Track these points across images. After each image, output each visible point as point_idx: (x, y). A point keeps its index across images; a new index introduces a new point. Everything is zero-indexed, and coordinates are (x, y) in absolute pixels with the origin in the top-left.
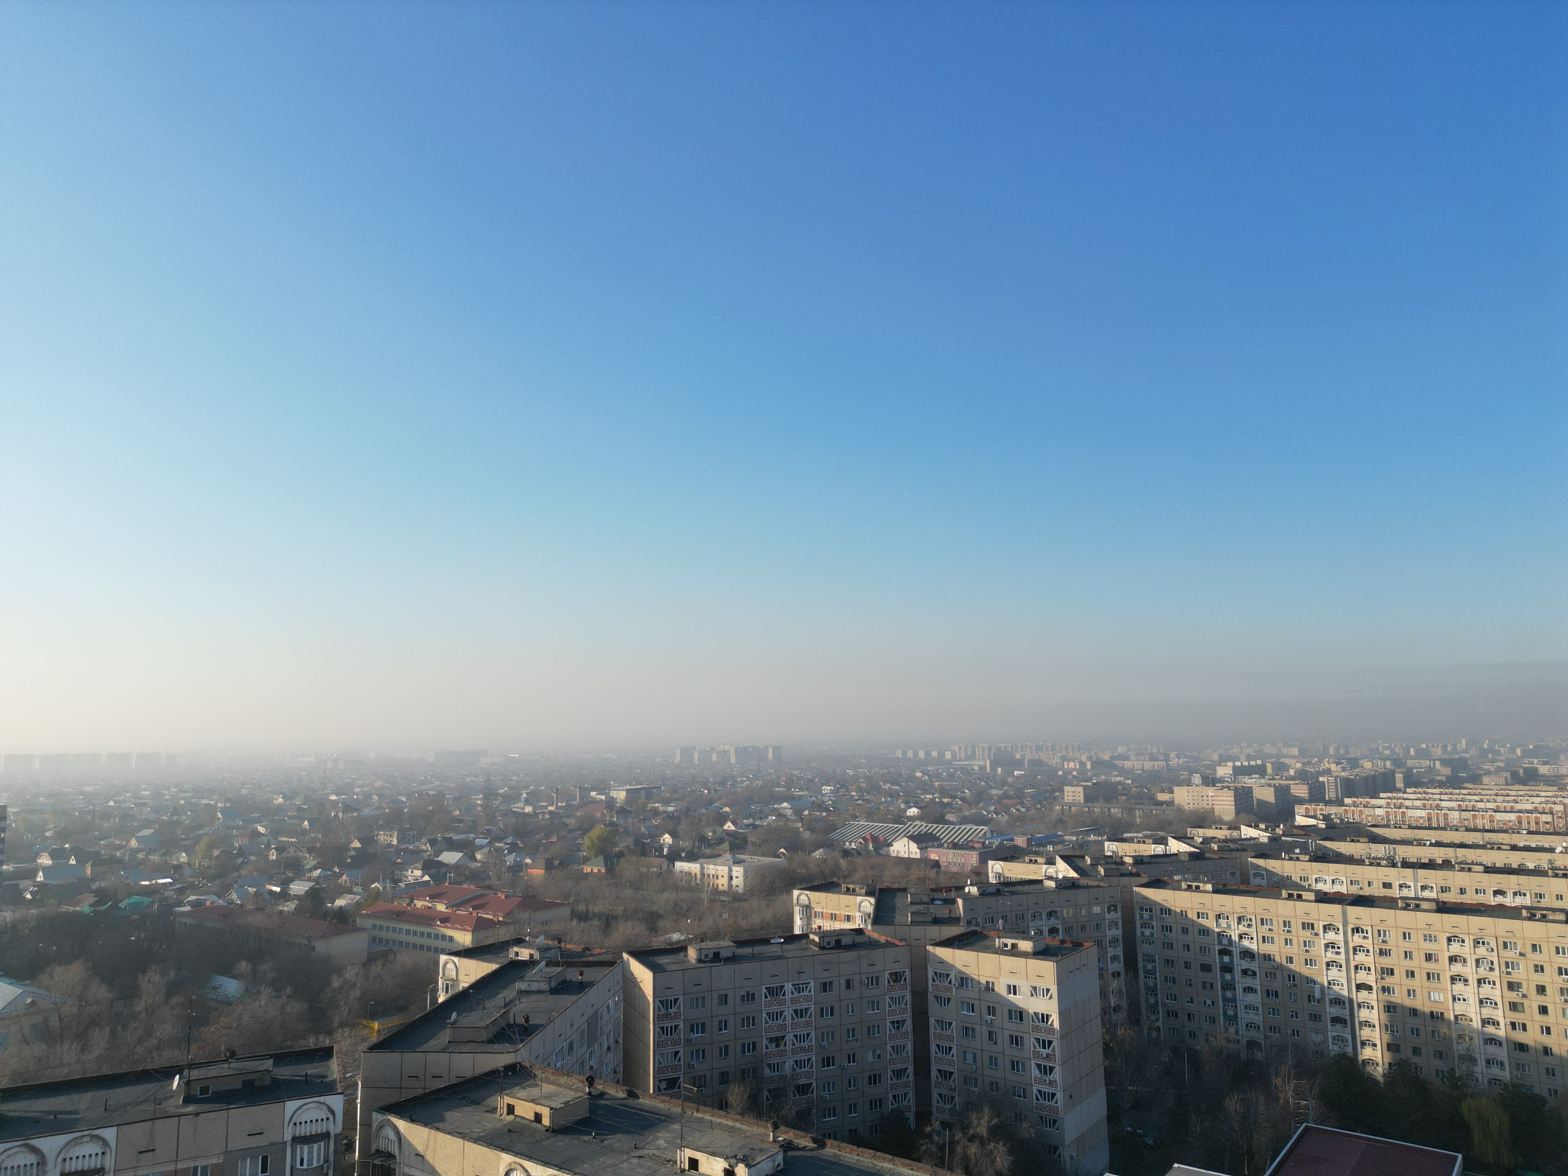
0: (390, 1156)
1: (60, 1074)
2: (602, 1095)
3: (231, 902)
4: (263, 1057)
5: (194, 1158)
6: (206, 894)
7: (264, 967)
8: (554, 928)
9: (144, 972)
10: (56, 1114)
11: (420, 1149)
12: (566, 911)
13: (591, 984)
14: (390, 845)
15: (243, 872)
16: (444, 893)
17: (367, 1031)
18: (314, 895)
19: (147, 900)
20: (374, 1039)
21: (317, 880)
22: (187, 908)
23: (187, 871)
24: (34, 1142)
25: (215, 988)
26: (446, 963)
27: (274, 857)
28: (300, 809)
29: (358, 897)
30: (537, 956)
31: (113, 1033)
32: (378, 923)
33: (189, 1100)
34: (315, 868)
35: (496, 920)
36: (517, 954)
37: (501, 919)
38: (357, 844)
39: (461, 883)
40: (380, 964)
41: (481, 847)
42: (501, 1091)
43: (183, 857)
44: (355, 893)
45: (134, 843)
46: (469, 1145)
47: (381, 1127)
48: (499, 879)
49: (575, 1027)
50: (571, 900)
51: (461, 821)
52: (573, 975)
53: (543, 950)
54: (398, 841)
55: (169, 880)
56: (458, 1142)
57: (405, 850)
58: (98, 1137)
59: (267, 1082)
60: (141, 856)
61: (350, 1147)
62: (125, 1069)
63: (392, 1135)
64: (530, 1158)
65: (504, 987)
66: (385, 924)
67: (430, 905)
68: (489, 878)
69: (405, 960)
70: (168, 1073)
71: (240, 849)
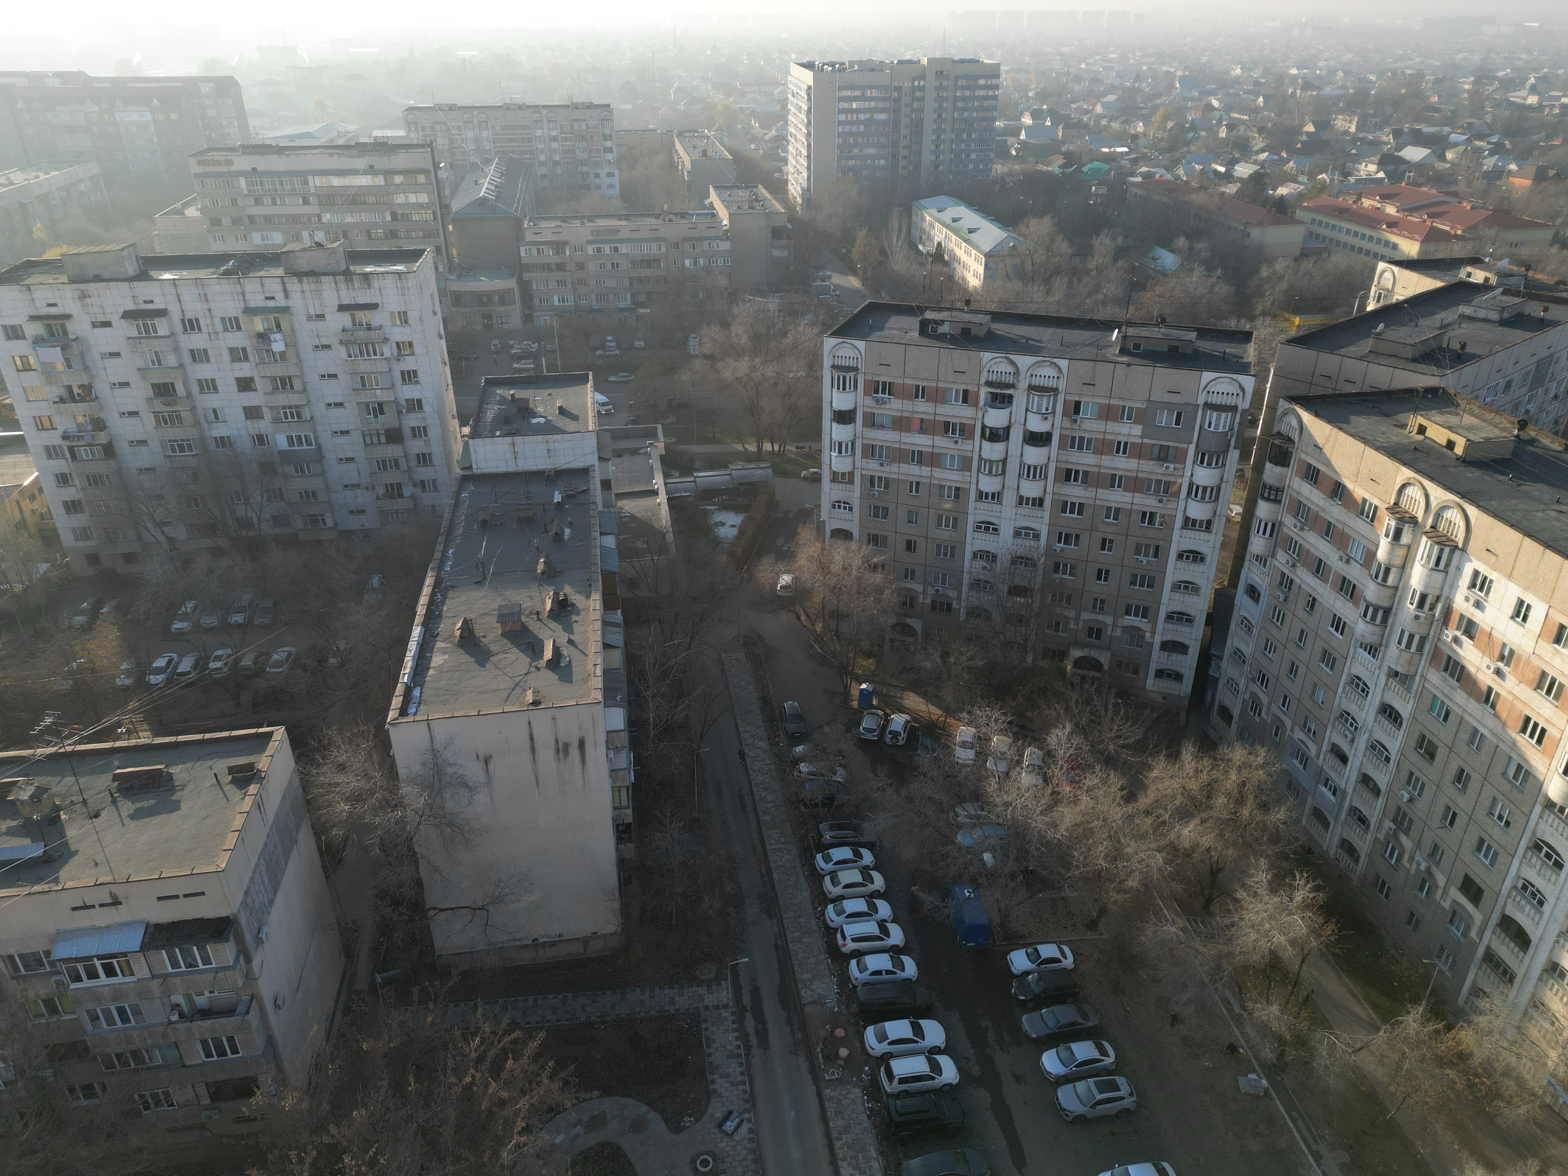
0: (1290, 440)
1: (1030, 309)
2: (1533, 441)
3: (1178, 178)
4: (1189, 329)
5: (1124, 399)
6: (1157, 166)
7: (1200, 246)
8: (1525, 252)
9: (1098, 234)
10: (1028, 339)
11: (1320, 441)
12: (1548, 234)
13: (1555, 324)
14: (1346, 133)
15: (1193, 148)
16: (1397, 194)
17: (1286, 325)
18: (1258, 180)
19: (1105, 167)
20: (1293, 333)
21: (1262, 164)
22: (1139, 179)
23: (1142, 141)
24: (1011, 357)
25: (1154, 259)
26: (1383, 272)
27: (1224, 135)
28: (1256, 83)
29: (1302, 187)
30: (1493, 280)
31: (1070, 284)
32: (1319, 217)
33: (1123, 352)
34: (1263, 150)
35: (1453, 232)
36: (1469, 275)
37: (1459, 232)
38: (1310, 128)
39: (1420, 185)
40: (1312, 260)
41: (1456, 144)
42: (1416, 410)
43: (1140, 127)
44: (1299, 183)
45: (1099, 109)
46: (1370, 452)
47: (1285, 414)
48: (1469, 185)
49: (1519, 366)
50: (1559, 221)
51: (1435, 110)
52: (1535, 309)
53: (1503, 275)
54: (1358, 129)
55: (1126, 149)
56: (1360, 446)
57: (1363, 140)
58: (1055, 364)
59: (1189, 351)
60: (1104, 122)
61: (1254, 423)
62: (1076, 315)
63: (1295, 423)
64: (1432, 479)
65: (1445, 308)
66: (1325, 220)
67: (1379, 206)
68: (1456, 182)
69: (1339, 260)
70: (1109, 326)
71: (1193, 123)
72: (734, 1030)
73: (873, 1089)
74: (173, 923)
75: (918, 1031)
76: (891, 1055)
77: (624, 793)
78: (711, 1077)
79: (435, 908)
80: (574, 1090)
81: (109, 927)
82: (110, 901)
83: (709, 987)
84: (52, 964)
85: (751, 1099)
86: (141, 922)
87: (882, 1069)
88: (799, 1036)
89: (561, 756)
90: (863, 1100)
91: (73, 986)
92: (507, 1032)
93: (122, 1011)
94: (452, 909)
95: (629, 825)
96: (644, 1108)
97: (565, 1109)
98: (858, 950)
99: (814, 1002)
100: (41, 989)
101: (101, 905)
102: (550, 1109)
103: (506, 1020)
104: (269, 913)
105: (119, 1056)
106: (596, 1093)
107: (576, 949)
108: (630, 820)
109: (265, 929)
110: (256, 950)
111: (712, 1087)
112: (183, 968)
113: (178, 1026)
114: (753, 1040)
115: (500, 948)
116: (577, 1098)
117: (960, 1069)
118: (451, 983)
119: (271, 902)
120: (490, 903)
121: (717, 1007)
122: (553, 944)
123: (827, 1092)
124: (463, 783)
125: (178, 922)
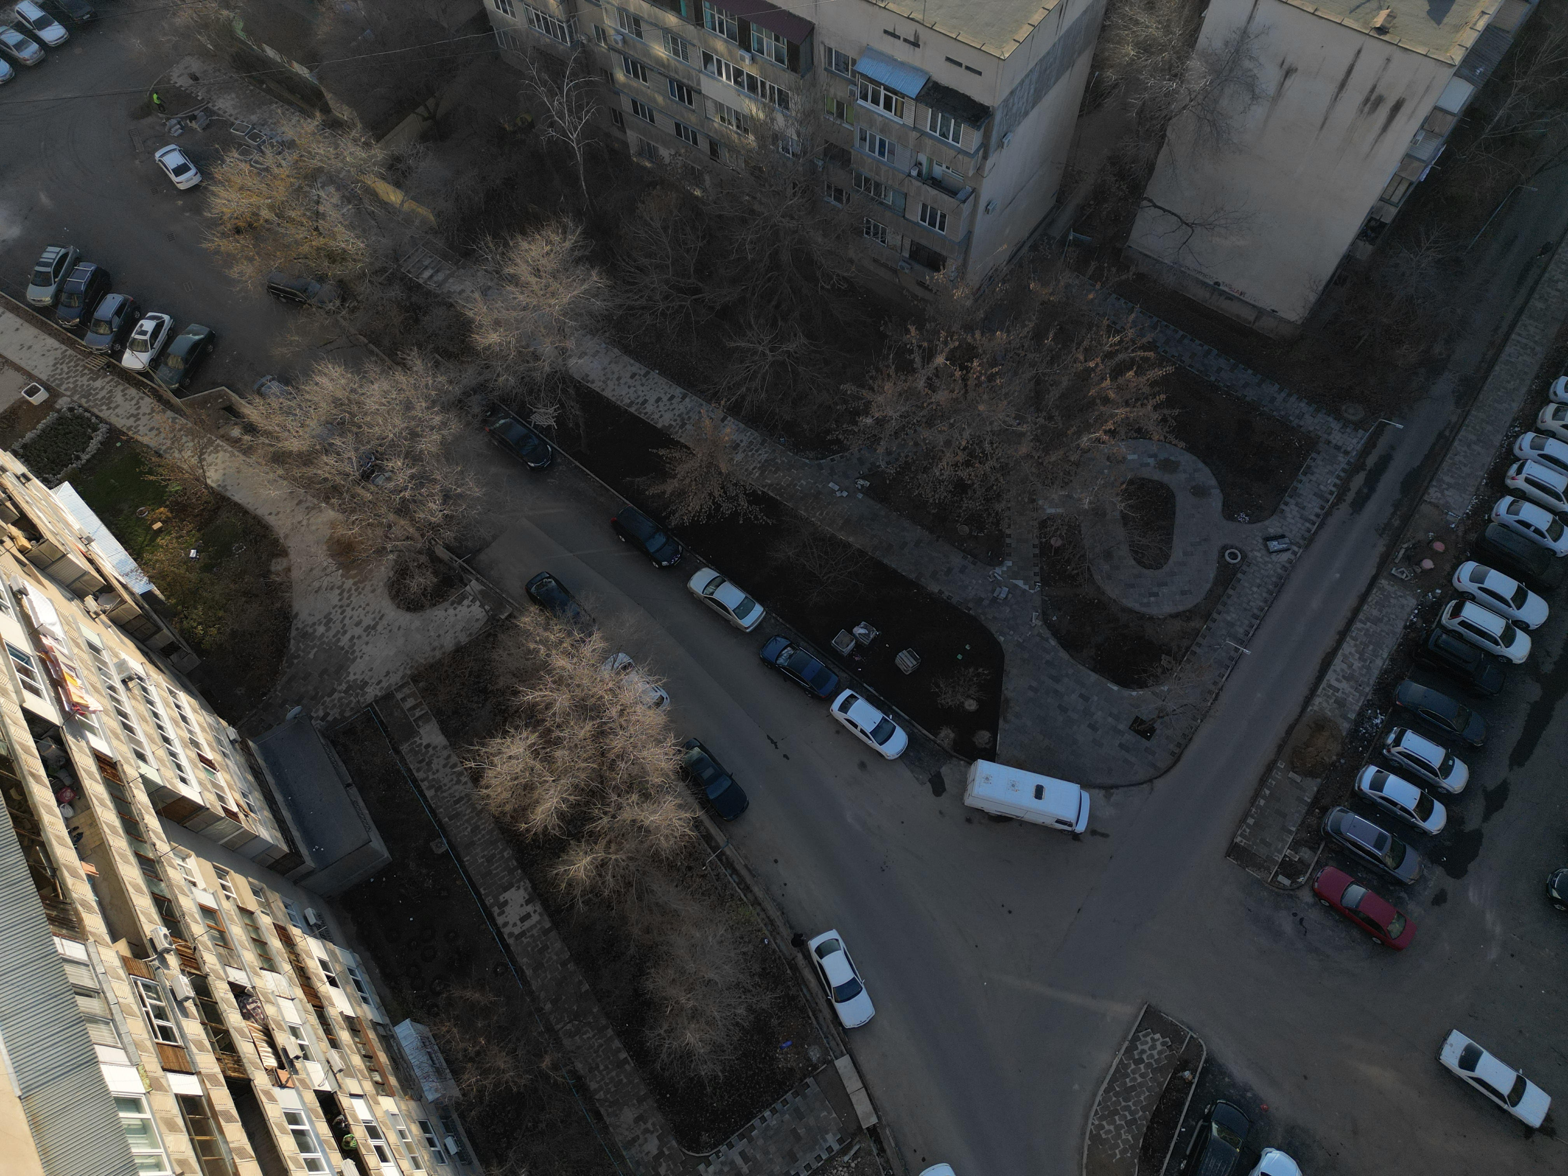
72: (1338, 477)
73: (1430, 612)
74: (948, 88)
75: (1520, 599)
76: (1473, 598)
77: (1402, 188)
78: (1287, 499)
79: (1150, 201)
80: (1166, 429)
81: (903, 64)
82: (912, 39)
83: (1345, 426)
84: (854, 73)
85: (1309, 540)
86: (926, 73)
87: (1453, 602)
88: (1396, 523)
89: (1366, 109)
90: (1412, 612)
91: (860, 102)
92: (1143, 348)
93: (882, 144)
94: (1164, 210)
95: (1383, 225)
96: (1213, 482)
97: (1150, 439)
98: (1523, 492)
99: (1436, 506)
100: (839, 91)
101: (905, 40)
102: (1139, 430)
103: (1149, 337)
104: (1019, 123)
105: (867, 180)
106: (1182, 444)
107: (1248, 315)
108: (1388, 220)
109: (1010, 136)
110: (996, 150)
111: (1283, 507)
112: (937, 134)
113: (914, 181)
114: (1350, 497)
115: (1182, 272)
116: (1166, 437)
117: (1532, 655)
118: (1124, 277)
119: (1026, 114)
120: (1200, 225)
121: (1338, 448)
122: (1230, 298)
123: (1384, 582)
124: (1251, 87)
125: (952, 90)
